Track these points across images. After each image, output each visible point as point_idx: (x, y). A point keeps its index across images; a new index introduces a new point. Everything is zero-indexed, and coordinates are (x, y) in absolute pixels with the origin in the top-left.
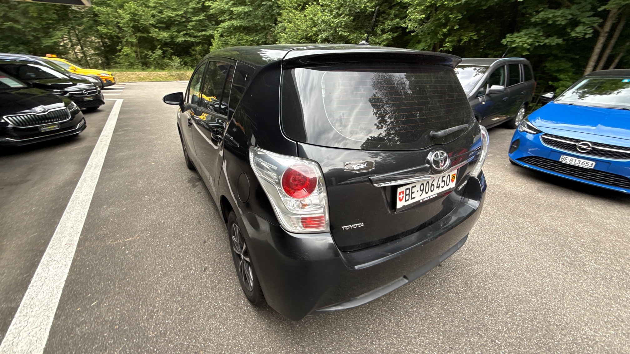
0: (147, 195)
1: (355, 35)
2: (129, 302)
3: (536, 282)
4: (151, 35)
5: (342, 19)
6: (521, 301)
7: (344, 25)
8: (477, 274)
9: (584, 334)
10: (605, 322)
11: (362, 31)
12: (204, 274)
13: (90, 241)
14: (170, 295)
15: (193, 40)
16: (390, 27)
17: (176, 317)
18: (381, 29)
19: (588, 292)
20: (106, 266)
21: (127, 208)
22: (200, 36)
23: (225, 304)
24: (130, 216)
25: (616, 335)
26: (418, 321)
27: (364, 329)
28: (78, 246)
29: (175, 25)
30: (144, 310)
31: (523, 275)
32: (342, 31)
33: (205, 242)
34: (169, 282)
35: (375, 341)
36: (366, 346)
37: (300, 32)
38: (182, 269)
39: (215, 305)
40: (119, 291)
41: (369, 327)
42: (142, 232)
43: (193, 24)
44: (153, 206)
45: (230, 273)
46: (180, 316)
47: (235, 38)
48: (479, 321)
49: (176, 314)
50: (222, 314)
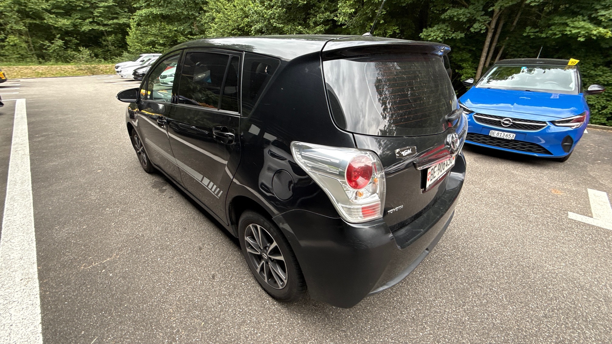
0: (107, 207)
1: (290, 27)
2: (138, 329)
3: (502, 235)
4: (45, 21)
5: (275, 11)
6: (498, 253)
7: (278, 17)
8: (459, 237)
9: (547, 270)
10: (557, 258)
11: (295, 23)
12: (214, 282)
13: (55, 271)
14: (185, 311)
15: (102, 28)
16: (322, 20)
17: (202, 334)
18: (313, 21)
19: (537, 236)
20: (91, 295)
21: (88, 225)
22: (111, 24)
23: (250, 308)
24: (96, 234)
25: (566, 265)
26: (431, 286)
27: (390, 302)
28: (41, 278)
29: (76, 10)
30: (161, 334)
31: (491, 231)
32: (275, 22)
33: (200, 249)
34: (177, 298)
35: (404, 311)
36: (398, 317)
37: (230, 22)
38: (187, 282)
39: (240, 311)
40: (120, 320)
41: (393, 300)
42: (120, 249)
43: (101, 10)
44: (120, 219)
45: (242, 275)
46: (206, 330)
47: (156, 27)
48: (475, 275)
49: (201, 330)
50: (251, 319)
